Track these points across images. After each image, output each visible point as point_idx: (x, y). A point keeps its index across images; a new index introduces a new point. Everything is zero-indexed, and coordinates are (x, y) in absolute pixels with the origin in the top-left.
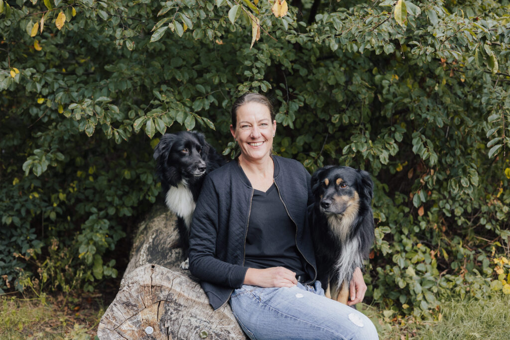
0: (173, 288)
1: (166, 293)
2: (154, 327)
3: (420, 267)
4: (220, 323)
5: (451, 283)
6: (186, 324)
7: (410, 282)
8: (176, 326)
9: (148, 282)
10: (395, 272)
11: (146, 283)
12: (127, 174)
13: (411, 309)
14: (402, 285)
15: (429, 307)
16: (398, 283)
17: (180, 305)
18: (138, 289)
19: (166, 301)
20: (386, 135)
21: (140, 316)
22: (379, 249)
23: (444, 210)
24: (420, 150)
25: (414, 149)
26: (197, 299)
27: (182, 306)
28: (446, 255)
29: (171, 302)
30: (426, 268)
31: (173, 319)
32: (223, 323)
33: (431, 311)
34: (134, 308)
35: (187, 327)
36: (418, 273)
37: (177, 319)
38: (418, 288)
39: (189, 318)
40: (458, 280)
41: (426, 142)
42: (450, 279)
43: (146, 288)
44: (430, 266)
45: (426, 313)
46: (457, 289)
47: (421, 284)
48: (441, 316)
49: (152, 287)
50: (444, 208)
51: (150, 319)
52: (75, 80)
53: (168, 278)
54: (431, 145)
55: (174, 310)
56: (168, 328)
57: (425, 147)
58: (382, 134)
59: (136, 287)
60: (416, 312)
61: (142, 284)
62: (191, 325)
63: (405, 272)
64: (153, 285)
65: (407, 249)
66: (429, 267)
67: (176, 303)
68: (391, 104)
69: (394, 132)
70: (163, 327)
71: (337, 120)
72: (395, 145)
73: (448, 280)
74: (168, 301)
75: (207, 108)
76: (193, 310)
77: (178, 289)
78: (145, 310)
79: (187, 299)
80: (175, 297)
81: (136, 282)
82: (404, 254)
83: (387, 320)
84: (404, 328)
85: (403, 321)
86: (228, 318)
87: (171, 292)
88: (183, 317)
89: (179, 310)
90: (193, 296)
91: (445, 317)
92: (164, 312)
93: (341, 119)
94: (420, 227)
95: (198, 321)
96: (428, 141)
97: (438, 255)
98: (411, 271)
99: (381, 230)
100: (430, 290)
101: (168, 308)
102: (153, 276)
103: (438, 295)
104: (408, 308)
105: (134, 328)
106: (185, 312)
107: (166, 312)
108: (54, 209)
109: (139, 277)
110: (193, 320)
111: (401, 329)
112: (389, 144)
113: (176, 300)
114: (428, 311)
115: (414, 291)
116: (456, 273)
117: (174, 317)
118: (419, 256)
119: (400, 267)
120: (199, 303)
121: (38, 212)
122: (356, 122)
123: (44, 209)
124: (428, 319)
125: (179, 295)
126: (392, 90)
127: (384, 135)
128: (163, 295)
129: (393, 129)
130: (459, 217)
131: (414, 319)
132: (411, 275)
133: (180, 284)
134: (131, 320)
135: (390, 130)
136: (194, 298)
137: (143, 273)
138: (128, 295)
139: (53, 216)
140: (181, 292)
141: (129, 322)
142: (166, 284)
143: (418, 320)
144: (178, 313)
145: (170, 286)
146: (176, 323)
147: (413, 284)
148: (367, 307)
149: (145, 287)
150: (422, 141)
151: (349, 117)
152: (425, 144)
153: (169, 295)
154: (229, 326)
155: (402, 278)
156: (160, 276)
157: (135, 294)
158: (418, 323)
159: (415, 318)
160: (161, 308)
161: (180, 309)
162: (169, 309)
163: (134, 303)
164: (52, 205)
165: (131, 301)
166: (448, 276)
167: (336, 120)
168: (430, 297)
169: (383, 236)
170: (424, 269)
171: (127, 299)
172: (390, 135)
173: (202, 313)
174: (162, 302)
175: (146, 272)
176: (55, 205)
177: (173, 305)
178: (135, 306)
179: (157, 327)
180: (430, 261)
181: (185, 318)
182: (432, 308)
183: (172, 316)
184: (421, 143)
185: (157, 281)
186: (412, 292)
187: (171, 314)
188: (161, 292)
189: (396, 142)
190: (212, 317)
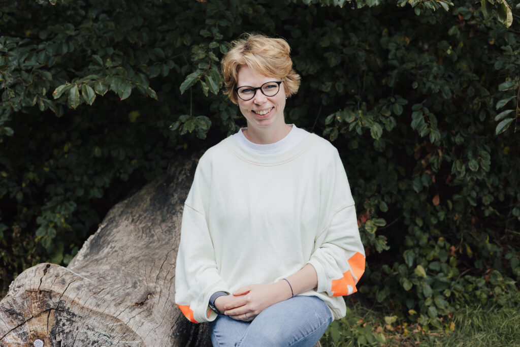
0: (65, 294)
1: (58, 300)
2: (43, 341)
3: (433, 266)
4: (123, 338)
5: (471, 285)
6: (82, 338)
7: (418, 284)
8: (70, 340)
9: (36, 287)
10: (401, 272)
11: (32, 287)
12: (97, 151)
13: (417, 316)
14: (407, 286)
15: (440, 313)
16: (403, 283)
17: (74, 315)
18: (23, 294)
19: (57, 309)
20: (385, 107)
21: (27, 328)
22: (372, 245)
23: (469, 199)
24: (419, 125)
25: (413, 124)
26: (95, 309)
27: (76, 316)
28: (469, 251)
29: (63, 311)
30: (441, 267)
31: (66, 331)
32: (127, 338)
33: (441, 319)
34: (19, 317)
35: (83, 341)
36: (430, 272)
37: (70, 331)
38: (428, 290)
39: (85, 330)
40: (480, 282)
41: (428, 117)
42: (470, 280)
43: (33, 294)
44: (446, 265)
45: (435, 321)
46: (478, 293)
47: (432, 286)
48: (453, 325)
49: (40, 292)
50: (469, 195)
51: (39, 330)
52: (17, 43)
53: (63, 282)
54: (434, 121)
55: (67, 320)
56: (60, 342)
57: (426, 122)
58: (380, 105)
59: (21, 291)
60: (423, 320)
61: (28, 288)
62: (88, 339)
63: (413, 272)
64: (42, 289)
65: (421, 243)
66: (444, 266)
67: (68, 313)
68: (396, 71)
69: (393, 104)
70: (54, 341)
71: (329, 89)
72: (392, 118)
73: (468, 282)
74: (60, 309)
75: (166, 74)
76: (92, 322)
77: (71, 295)
78: (33, 320)
79: (82, 308)
80: (68, 305)
81: (23, 285)
82: (417, 250)
83: (389, 327)
84: (404, 338)
85: (406, 331)
86: (133, 332)
87: (62, 299)
88: (77, 329)
89: (73, 321)
90: (91, 304)
91: (457, 326)
92: (54, 322)
93: (333, 87)
94: (438, 218)
95: (97, 334)
96: (432, 115)
97: (461, 252)
98: (421, 270)
99: (373, 222)
100: (442, 293)
101: (59, 318)
102: (43, 279)
103: (451, 300)
104: (414, 314)
105: (20, 341)
106: (80, 324)
107: (58, 323)
108: (22, 190)
109: (27, 280)
110: (90, 333)
111: (402, 340)
112: (384, 116)
113: (69, 308)
114: (438, 319)
115: (422, 294)
116: (480, 274)
117: (67, 329)
118: (436, 253)
119: (407, 266)
120: (96, 313)
121: (4, 193)
122: (353, 91)
123: (11, 190)
124: (436, 328)
125: (73, 302)
126: (399, 54)
127: (382, 107)
128: (52, 302)
129: (393, 100)
130: (487, 207)
131: (420, 328)
132: (420, 275)
133: (78, 289)
134: (16, 331)
135: (390, 101)
136: (90, 307)
137: (33, 275)
138: (11, 302)
139: (20, 196)
140: (76, 300)
141: (13, 334)
142: (57, 289)
143: (424, 329)
144: (71, 324)
145: (62, 292)
146: (70, 336)
147: (421, 285)
148: (367, 311)
149: (31, 292)
150: (424, 114)
151: (345, 86)
152: (427, 119)
153: (60, 302)
154: (134, 342)
155: (408, 278)
156: (53, 278)
157: (19, 301)
158: (423, 333)
159: (421, 326)
160: (51, 317)
161: (74, 319)
162: (61, 320)
163: (18, 311)
164: (20, 184)
165: (15, 308)
166: (467, 277)
167: (327, 88)
168: (441, 302)
169: (375, 230)
170: (438, 269)
171: (11, 306)
172: (388, 107)
173: (101, 326)
174: (52, 311)
175: (37, 273)
176: (24, 185)
177: (65, 314)
178: (20, 314)
179: (47, 341)
180: (446, 258)
181: (81, 330)
182: (443, 315)
183: (65, 327)
184: (422, 117)
185: (46, 286)
186: (420, 296)
187: (64, 325)
188: (51, 298)
189: (393, 115)
190: (113, 330)
